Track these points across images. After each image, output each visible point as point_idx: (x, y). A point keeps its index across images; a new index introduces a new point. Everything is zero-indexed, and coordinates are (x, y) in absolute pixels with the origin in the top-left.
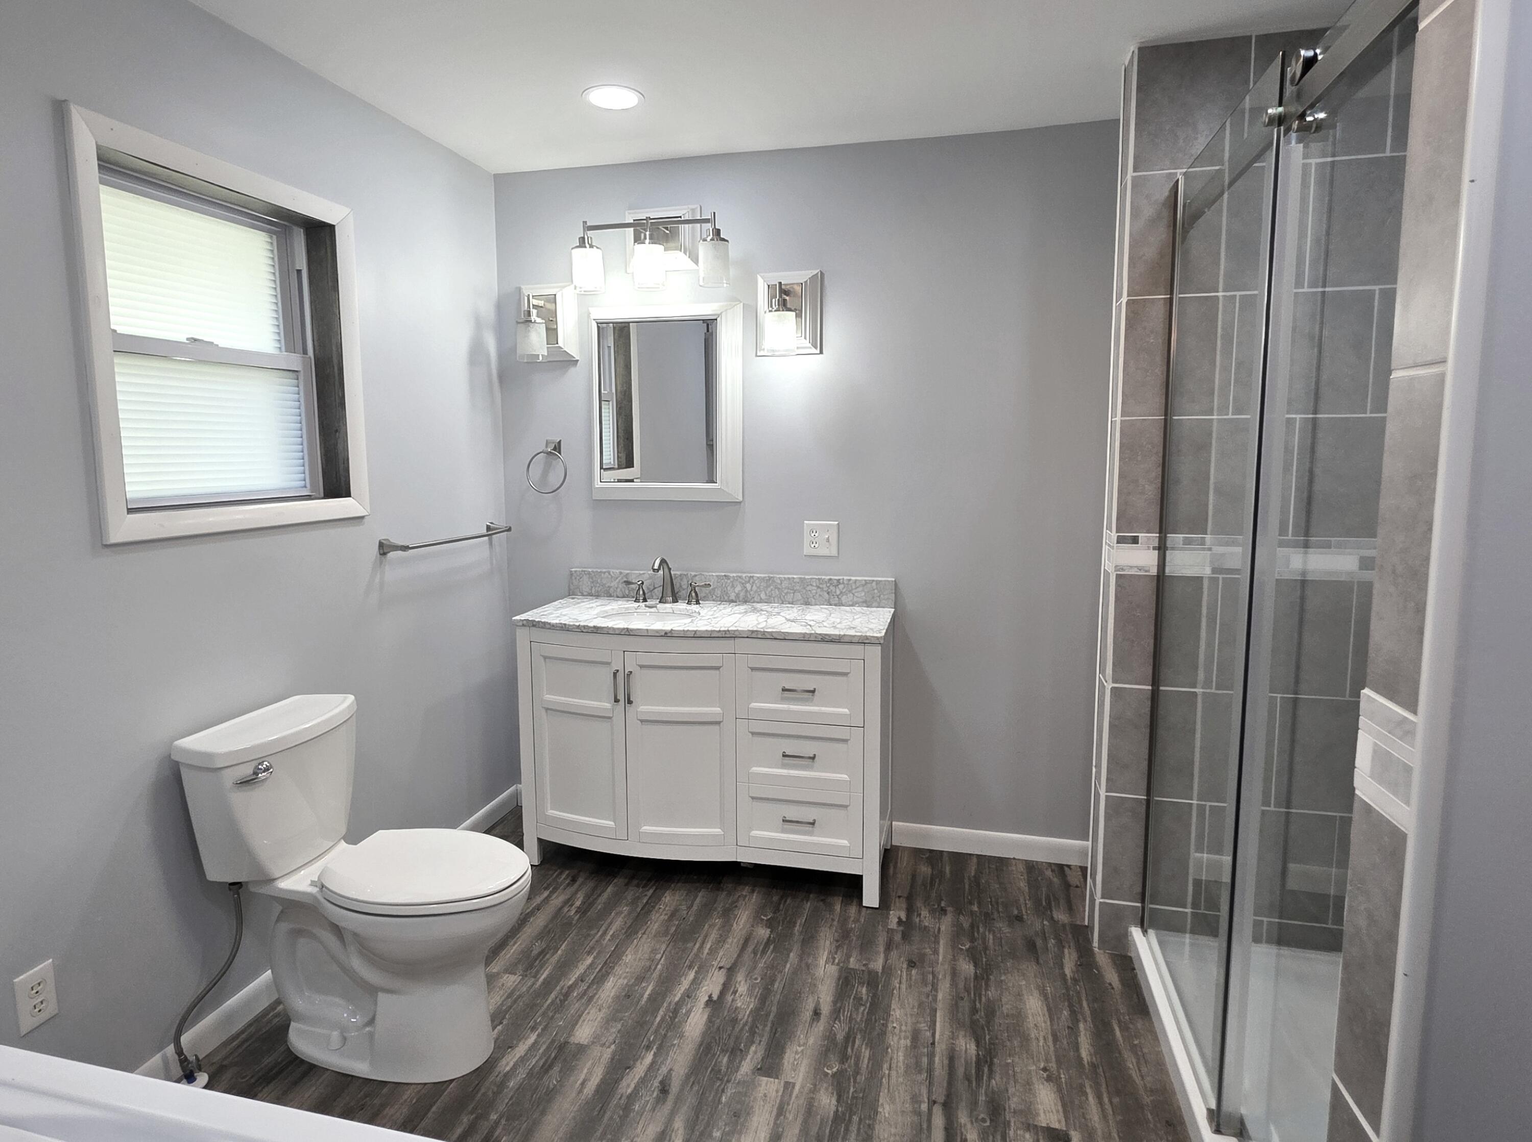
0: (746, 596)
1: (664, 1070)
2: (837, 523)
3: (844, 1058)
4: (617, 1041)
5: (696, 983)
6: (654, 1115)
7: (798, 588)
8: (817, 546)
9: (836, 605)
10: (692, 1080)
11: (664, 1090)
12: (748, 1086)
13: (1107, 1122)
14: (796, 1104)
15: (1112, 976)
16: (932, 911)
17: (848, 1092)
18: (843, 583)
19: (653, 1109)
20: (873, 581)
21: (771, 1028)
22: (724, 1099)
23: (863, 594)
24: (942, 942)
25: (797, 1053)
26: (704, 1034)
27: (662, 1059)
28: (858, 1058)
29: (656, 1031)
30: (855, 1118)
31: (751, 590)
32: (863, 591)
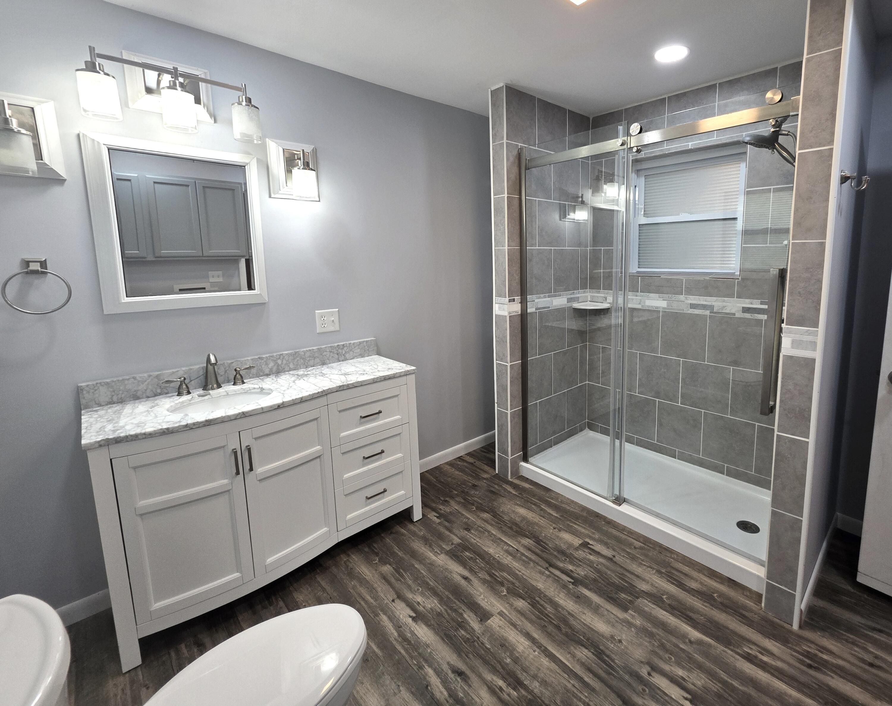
0: (278, 369)
1: (445, 667)
2: (337, 309)
3: (502, 584)
4: (400, 684)
5: (392, 618)
6: (474, 688)
7: (317, 355)
8: (326, 326)
9: (343, 361)
10: (464, 655)
11: (460, 673)
12: (488, 630)
13: (587, 529)
14: (514, 616)
15: (527, 486)
16: (443, 504)
17: (522, 593)
18: (346, 346)
19: (470, 686)
20: (364, 341)
21: (459, 601)
22: (489, 647)
23: (359, 350)
24: (464, 513)
25: (483, 600)
26: (437, 633)
27: (436, 664)
28: (505, 578)
29: (412, 657)
30: (537, 599)
31: (282, 364)
32: (359, 348)
